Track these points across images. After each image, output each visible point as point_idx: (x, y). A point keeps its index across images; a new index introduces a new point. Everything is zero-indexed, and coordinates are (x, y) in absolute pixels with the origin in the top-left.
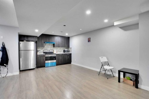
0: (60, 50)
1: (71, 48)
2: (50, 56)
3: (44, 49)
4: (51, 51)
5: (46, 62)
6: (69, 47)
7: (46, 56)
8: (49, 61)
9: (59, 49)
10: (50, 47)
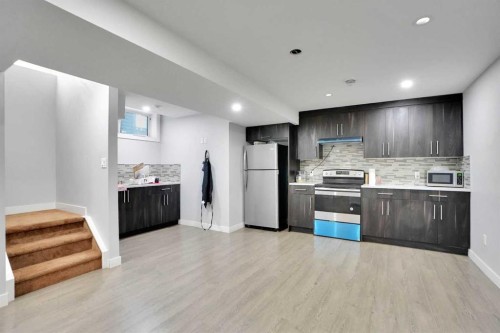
0: (401, 173)
1: (468, 158)
2: (335, 194)
3: (325, 168)
4: (352, 174)
5: (316, 217)
6: (462, 154)
7: (317, 193)
8: (335, 216)
9: (395, 165)
10: (350, 156)
